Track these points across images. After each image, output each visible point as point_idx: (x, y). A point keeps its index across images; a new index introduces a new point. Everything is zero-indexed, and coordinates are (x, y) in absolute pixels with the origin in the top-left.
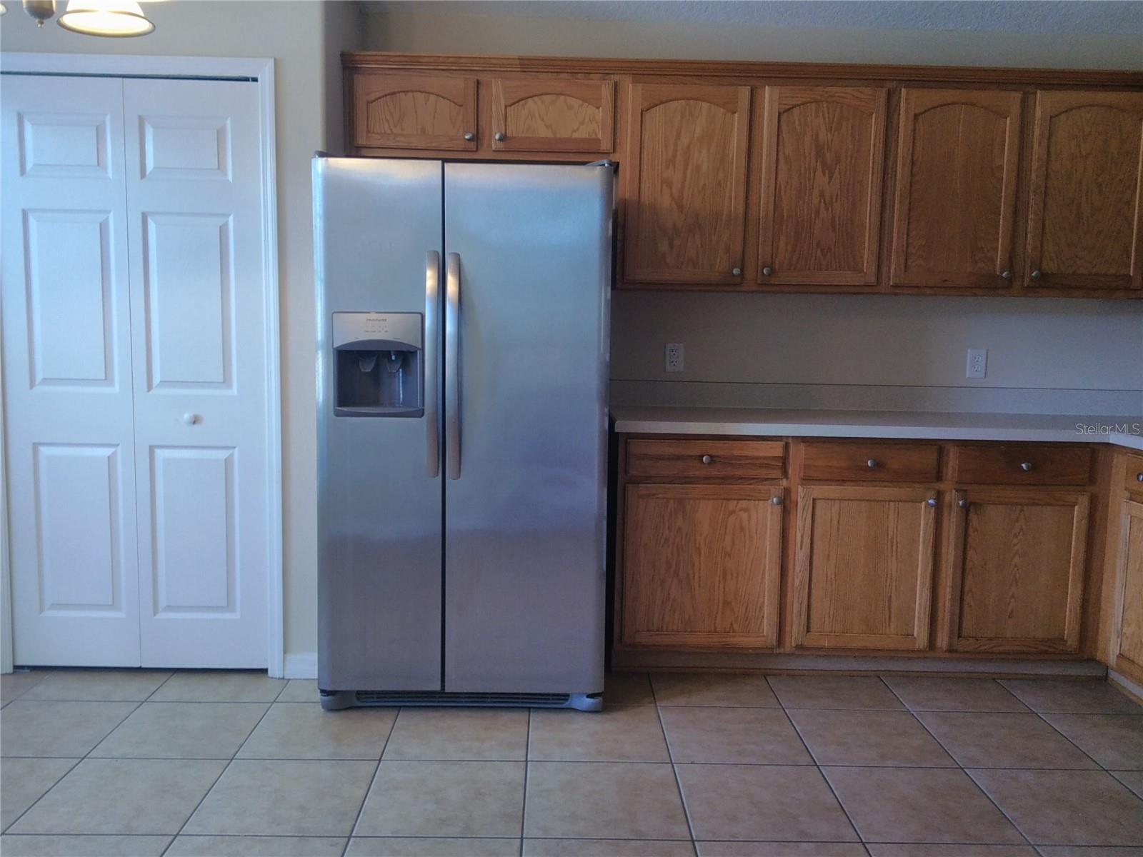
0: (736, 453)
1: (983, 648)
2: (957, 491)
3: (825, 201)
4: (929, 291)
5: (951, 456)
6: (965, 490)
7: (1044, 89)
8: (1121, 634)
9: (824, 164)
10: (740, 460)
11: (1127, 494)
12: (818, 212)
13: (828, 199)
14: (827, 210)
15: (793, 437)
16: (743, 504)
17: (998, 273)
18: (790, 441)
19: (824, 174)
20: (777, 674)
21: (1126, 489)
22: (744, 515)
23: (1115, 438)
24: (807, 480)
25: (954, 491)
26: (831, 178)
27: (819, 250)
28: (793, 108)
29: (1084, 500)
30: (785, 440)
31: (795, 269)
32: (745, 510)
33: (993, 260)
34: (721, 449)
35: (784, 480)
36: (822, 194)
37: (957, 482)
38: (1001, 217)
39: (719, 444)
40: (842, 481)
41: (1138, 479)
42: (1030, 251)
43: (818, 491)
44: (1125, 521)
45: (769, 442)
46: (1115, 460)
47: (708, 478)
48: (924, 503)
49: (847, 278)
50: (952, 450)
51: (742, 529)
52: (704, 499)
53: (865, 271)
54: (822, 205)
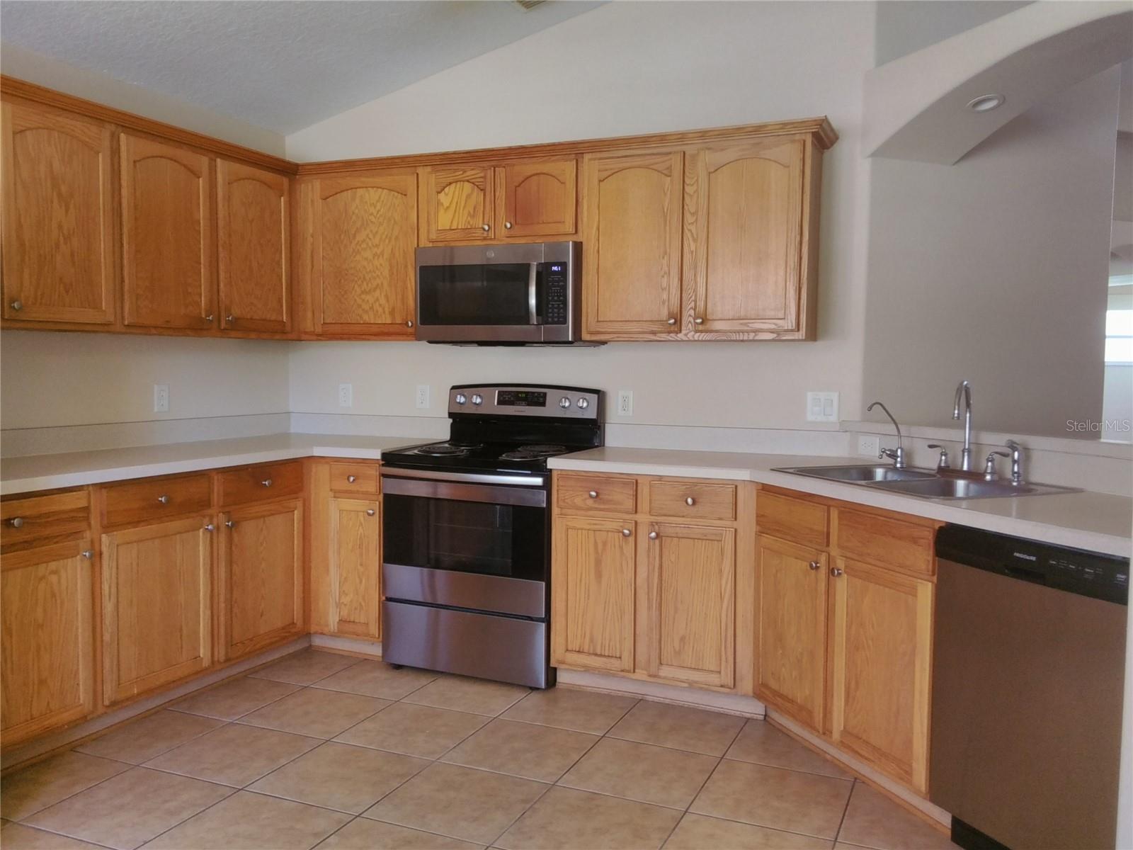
0: (45, 510)
1: (247, 650)
2: (223, 513)
3: (63, 233)
4: (154, 331)
5: (216, 482)
6: (229, 512)
7: (223, 159)
8: (339, 605)
9: (60, 195)
10: (49, 517)
11: (332, 494)
12: (57, 246)
13: (65, 232)
14: (66, 243)
15: (93, 485)
16: (53, 565)
17: (203, 316)
18: (91, 488)
19: (61, 207)
20: (82, 743)
21: (331, 490)
22: (54, 578)
23: (318, 451)
24: (108, 528)
25: (221, 514)
26: (67, 211)
27: (62, 285)
28: (25, 130)
29: (299, 504)
30: (85, 488)
31: (41, 304)
32: (55, 572)
33: (198, 304)
34: (27, 508)
35: (88, 532)
36: (60, 227)
37: (223, 506)
38: (202, 266)
39: (26, 502)
40: (136, 523)
41: (348, 479)
42: (224, 298)
43: (119, 535)
44: (334, 516)
45: (74, 493)
46: (314, 470)
47: (13, 545)
48: (201, 530)
49: (89, 316)
50: (216, 477)
51: (53, 595)
52: (11, 569)
53: (104, 308)
54: (61, 238)
